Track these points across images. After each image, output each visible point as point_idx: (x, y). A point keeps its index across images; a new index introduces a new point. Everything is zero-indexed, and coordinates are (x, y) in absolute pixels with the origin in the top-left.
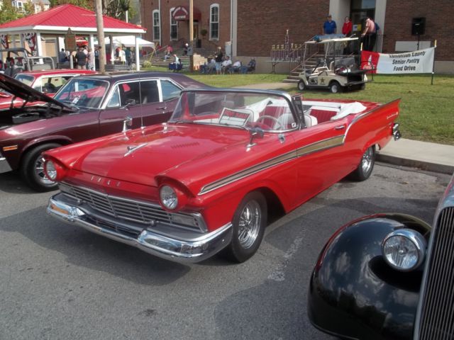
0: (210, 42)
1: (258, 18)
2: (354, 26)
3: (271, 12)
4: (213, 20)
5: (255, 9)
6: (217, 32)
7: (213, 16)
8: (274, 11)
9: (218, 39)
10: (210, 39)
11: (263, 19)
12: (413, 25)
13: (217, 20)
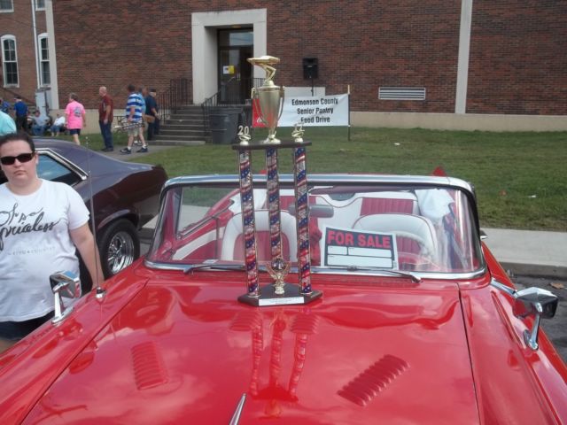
0: (5, 89)
1: (88, 55)
2: (224, 67)
3: (107, 46)
4: (7, 58)
5: (83, 43)
6: (15, 75)
7: (7, 53)
8: (113, 46)
9: (18, 86)
10: (5, 86)
11: (97, 57)
12: (305, 67)
13: (13, 58)
